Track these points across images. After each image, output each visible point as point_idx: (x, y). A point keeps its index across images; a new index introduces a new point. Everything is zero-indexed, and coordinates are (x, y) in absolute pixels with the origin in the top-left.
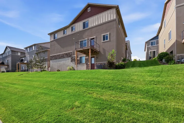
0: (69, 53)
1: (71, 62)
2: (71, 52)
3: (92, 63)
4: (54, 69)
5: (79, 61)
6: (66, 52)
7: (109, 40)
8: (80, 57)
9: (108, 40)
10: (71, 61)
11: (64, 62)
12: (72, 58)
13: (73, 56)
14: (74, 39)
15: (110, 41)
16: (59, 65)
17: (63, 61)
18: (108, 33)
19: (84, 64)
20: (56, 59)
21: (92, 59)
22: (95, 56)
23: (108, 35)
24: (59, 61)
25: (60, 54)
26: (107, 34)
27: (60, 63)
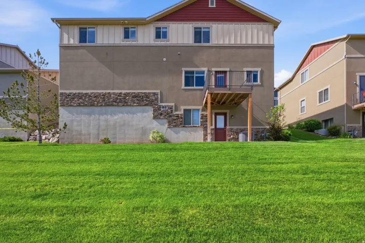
0: (147, 96)
1: (154, 120)
2: (155, 94)
3: (218, 126)
4: (80, 134)
5: (182, 118)
6: (136, 91)
7: (260, 84)
8: (185, 110)
9: (259, 82)
10: (155, 118)
11: (127, 117)
12: (159, 109)
13: (163, 104)
14: (165, 59)
15: (262, 85)
16: (102, 123)
17: (121, 115)
18: (259, 70)
19: (198, 128)
20: (92, 105)
21: (218, 117)
22: (228, 111)
23: (257, 72)
24: (101, 114)
25: (111, 91)
26: (256, 69)
27: (106, 121)
